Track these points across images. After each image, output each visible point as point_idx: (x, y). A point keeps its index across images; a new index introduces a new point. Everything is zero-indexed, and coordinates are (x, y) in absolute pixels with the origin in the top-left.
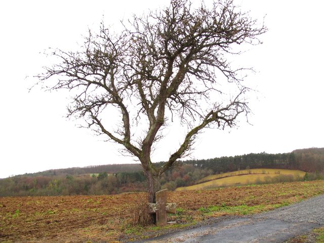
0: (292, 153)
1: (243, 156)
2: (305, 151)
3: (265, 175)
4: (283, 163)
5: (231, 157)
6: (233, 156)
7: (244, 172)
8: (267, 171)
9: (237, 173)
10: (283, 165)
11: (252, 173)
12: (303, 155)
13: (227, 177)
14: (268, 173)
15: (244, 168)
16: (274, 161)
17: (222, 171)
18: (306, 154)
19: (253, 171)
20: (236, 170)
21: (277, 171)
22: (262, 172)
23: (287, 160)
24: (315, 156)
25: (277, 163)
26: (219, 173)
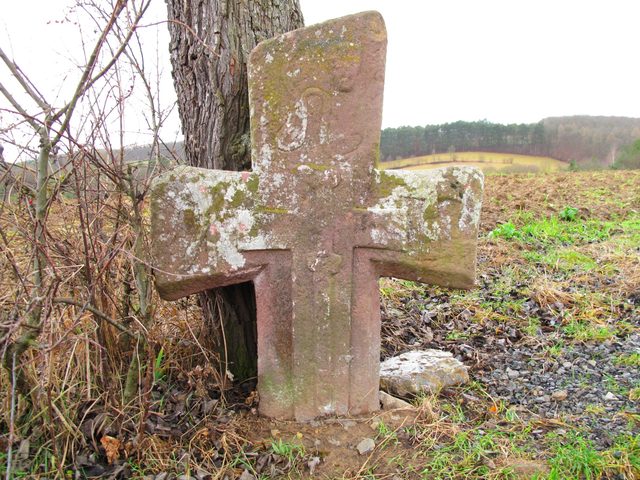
0: (539, 124)
1: (442, 126)
2: (566, 120)
3: (483, 165)
4: (520, 142)
5: (418, 128)
6: (424, 126)
7: (444, 157)
8: (488, 157)
9: (430, 158)
10: (521, 146)
11: (459, 159)
12: (561, 127)
13: (408, 166)
14: (491, 162)
15: (444, 150)
16: (504, 138)
17: (399, 154)
18: (567, 126)
19: (461, 156)
20: (428, 153)
21: (507, 157)
22: (477, 159)
23: (529, 137)
24: (585, 131)
25: (509, 141)
26: (395, 159)
